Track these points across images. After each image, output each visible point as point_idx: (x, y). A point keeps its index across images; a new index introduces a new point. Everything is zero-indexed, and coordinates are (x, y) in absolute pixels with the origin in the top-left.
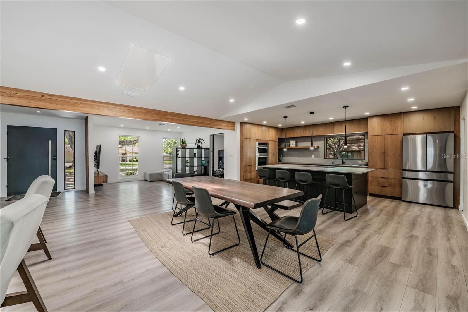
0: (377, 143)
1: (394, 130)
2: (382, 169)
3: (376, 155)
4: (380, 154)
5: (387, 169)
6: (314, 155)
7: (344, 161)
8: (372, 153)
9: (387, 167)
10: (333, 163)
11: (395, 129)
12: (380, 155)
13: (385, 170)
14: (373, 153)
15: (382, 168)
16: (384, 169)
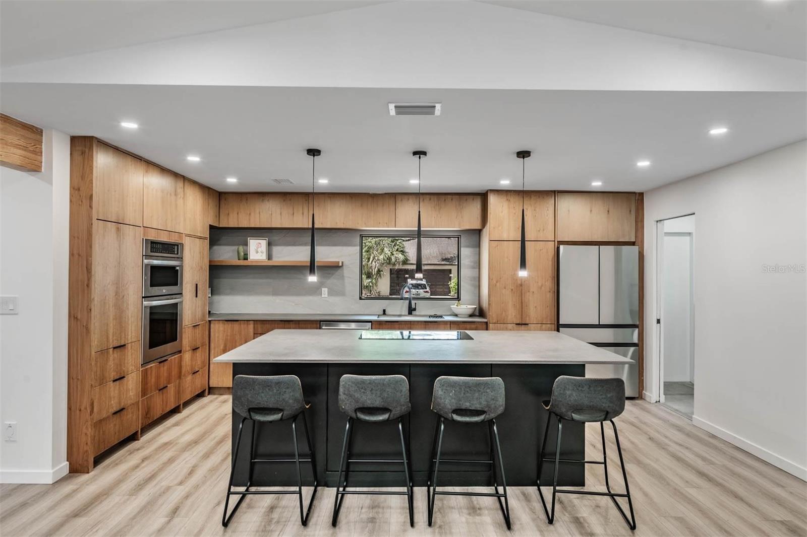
0: (506, 260)
1: (539, 231)
2: (516, 324)
3: (504, 291)
4: (513, 288)
5: (527, 324)
6: (326, 290)
7: (413, 306)
8: (496, 285)
9: (528, 318)
10: (384, 311)
11: (542, 229)
12: (512, 290)
13: (523, 326)
14: (498, 284)
15: (518, 322)
16: (522, 324)
